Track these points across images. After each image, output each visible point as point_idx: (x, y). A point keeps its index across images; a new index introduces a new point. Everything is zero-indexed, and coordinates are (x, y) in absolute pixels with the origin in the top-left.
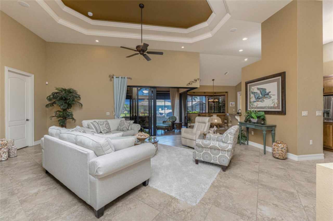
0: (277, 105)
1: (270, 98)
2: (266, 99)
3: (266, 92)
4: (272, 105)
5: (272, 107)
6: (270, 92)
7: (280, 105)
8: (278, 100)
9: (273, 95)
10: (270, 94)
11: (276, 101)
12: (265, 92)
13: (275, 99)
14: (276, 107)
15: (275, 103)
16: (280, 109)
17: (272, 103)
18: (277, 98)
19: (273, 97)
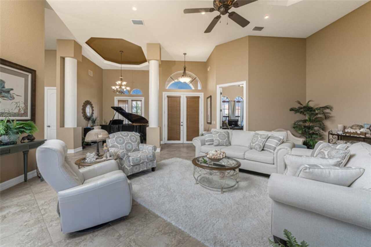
0: (24, 111)
1: (12, 100)
2: (4, 99)
3: (4, 87)
4: (16, 111)
5: (15, 113)
6: (12, 89)
7: (28, 112)
8: (25, 104)
9: (17, 96)
10: (11, 92)
11: (22, 105)
12: (2, 86)
13: (21, 103)
14: (21, 113)
15: (21, 108)
16: (27, 116)
17: (16, 108)
18: (23, 101)
19: (17, 99)
